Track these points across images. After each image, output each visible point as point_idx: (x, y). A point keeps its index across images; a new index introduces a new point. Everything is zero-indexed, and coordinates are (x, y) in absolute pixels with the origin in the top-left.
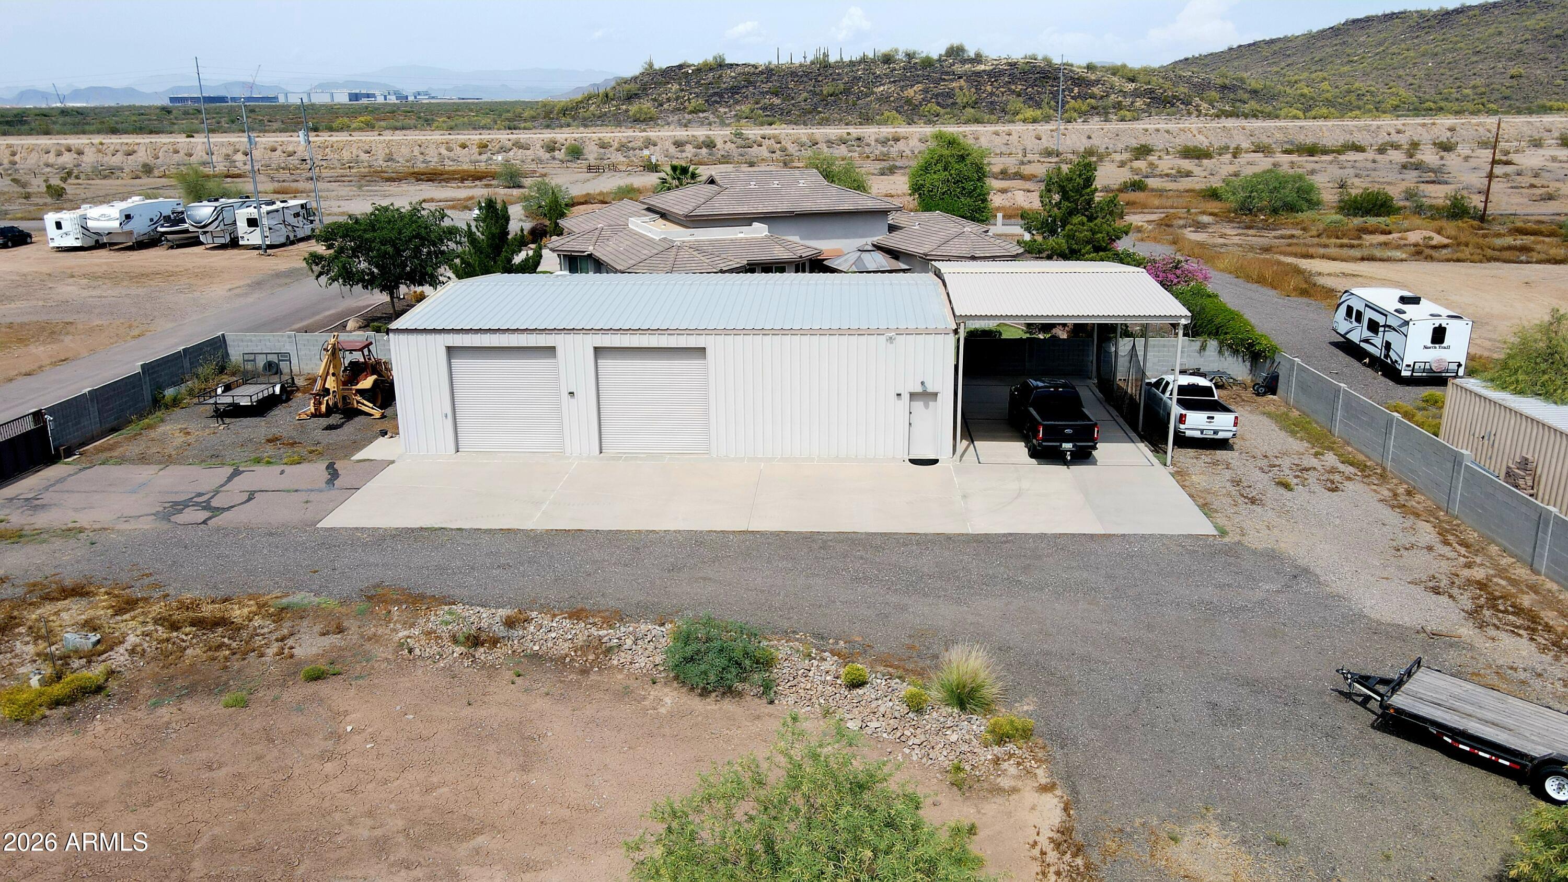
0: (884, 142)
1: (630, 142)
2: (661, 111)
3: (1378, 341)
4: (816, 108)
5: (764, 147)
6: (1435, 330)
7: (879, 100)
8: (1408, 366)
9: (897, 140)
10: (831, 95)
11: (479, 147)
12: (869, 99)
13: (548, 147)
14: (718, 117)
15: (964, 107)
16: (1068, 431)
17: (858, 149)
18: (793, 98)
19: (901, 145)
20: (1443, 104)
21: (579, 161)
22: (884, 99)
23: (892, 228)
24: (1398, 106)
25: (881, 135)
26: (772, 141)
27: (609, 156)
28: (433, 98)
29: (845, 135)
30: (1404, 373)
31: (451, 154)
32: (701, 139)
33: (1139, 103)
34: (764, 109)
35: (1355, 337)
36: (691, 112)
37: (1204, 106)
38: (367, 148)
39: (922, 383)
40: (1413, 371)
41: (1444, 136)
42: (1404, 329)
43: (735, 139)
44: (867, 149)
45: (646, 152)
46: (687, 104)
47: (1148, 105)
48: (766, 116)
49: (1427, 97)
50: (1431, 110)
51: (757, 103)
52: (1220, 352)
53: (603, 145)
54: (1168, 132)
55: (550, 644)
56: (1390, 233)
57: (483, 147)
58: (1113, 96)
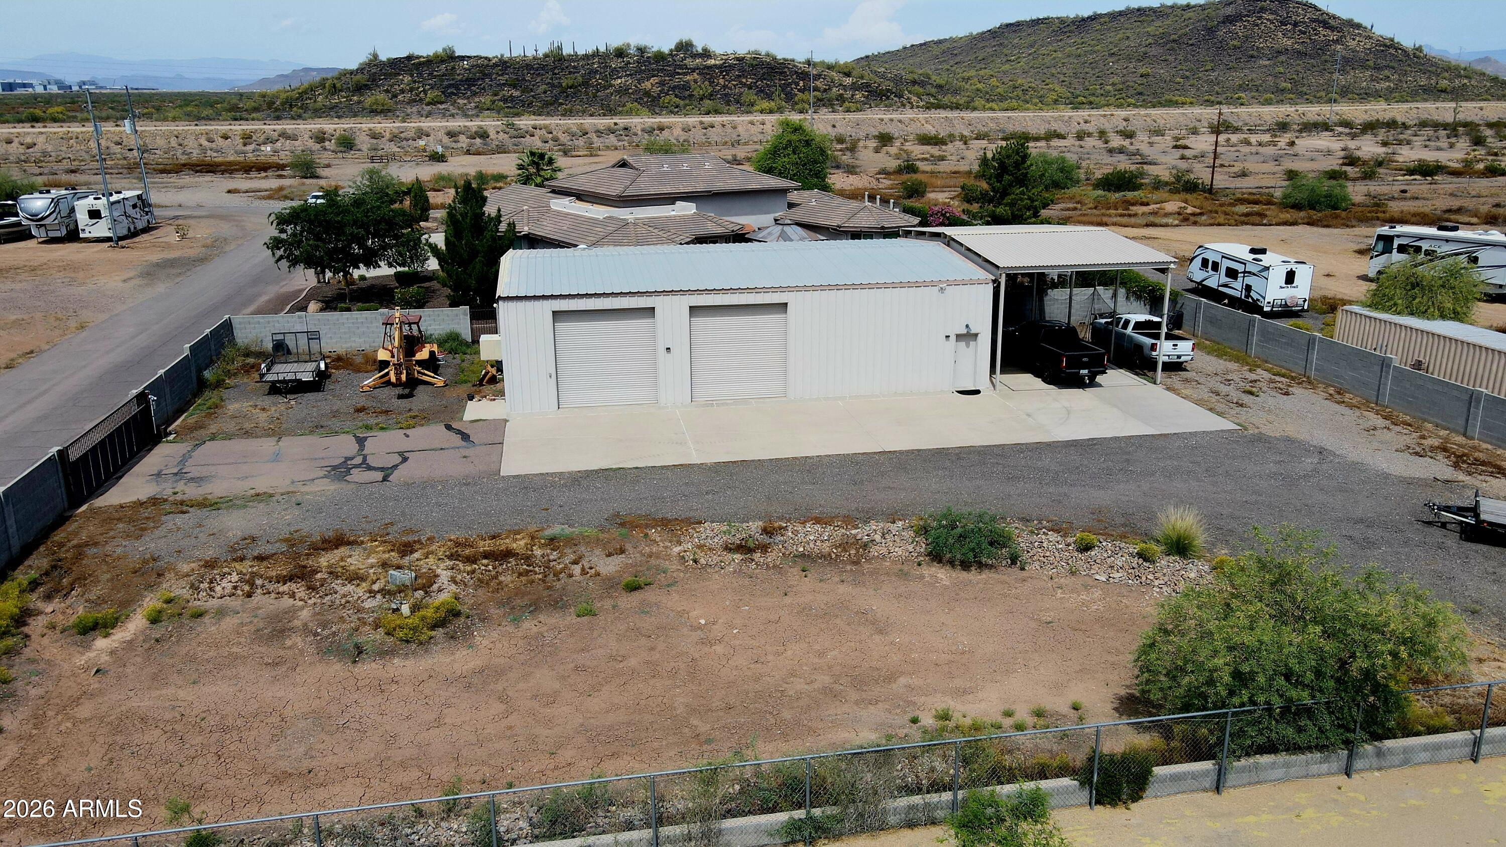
0: (650, 131)
1: (402, 132)
2: (396, 103)
3: (1238, 284)
4: (557, 100)
5: (537, 137)
6: (1288, 273)
7: (618, 92)
8: (1269, 303)
9: (661, 129)
10: (571, 88)
11: (243, 138)
12: (608, 91)
13: (317, 138)
14: (459, 109)
15: (701, 99)
16: (1085, 359)
17: (626, 138)
18: (532, 90)
19: (666, 133)
20: (1092, 99)
21: (352, 152)
22: (623, 91)
23: (791, 206)
24: (1057, 100)
25: (646, 125)
26: (544, 131)
27: (382, 146)
28: (101, 88)
29: (613, 125)
30: (1266, 309)
31: (213, 145)
32: (474, 129)
33: (858, 96)
34: (505, 100)
35: (1212, 283)
36: (428, 104)
37: (914, 99)
38: (117, 139)
39: (967, 326)
40: (1273, 306)
41: (1122, 125)
42: (1264, 274)
43: (508, 130)
44: (635, 139)
45: (422, 143)
46: (422, 95)
47: (867, 97)
48: (508, 107)
49: (1078, 92)
50: (1083, 103)
51: (496, 95)
52: (1127, 298)
53: (375, 136)
54: (900, 121)
55: (812, 545)
56: (1148, 204)
57: (247, 138)
58: (834, 89)
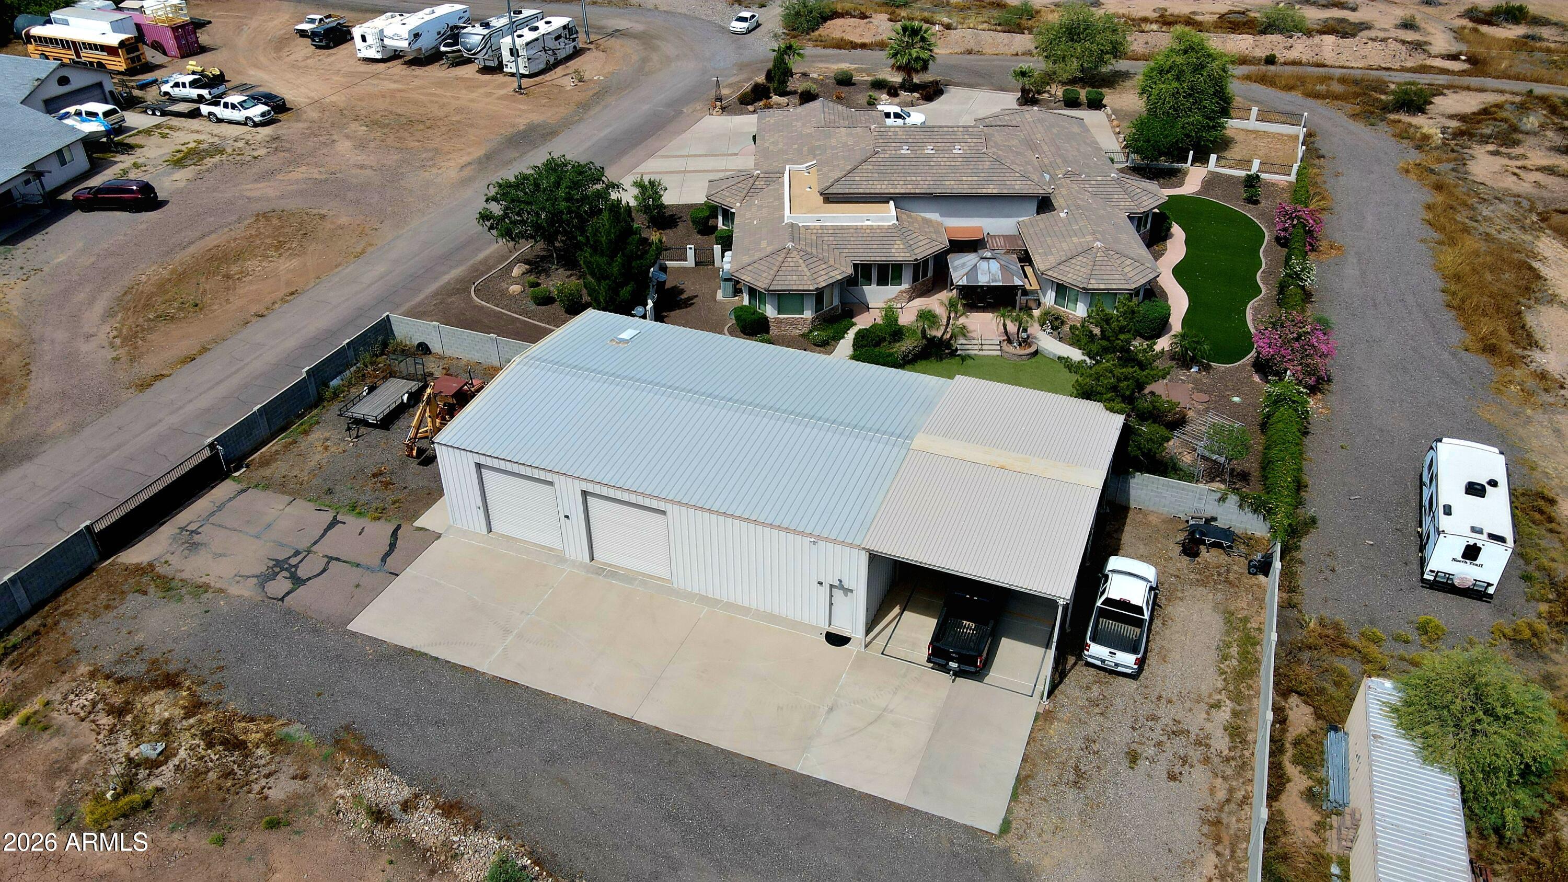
6: (1468, 548)
8: (1434, 570)
16: (954, 655)
23: (1042, 208)
30: (1427, 576)
35: (1425, 495)
39: (840, 580)
40: (1436, 577)
52: (1241, 506)
